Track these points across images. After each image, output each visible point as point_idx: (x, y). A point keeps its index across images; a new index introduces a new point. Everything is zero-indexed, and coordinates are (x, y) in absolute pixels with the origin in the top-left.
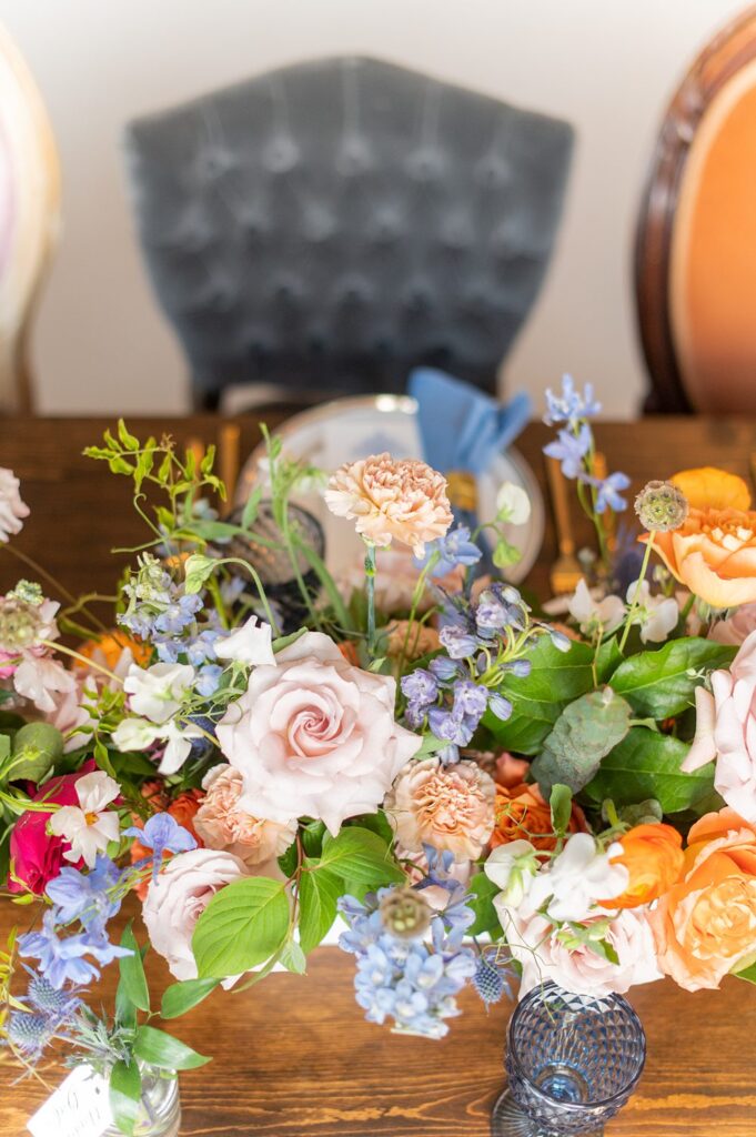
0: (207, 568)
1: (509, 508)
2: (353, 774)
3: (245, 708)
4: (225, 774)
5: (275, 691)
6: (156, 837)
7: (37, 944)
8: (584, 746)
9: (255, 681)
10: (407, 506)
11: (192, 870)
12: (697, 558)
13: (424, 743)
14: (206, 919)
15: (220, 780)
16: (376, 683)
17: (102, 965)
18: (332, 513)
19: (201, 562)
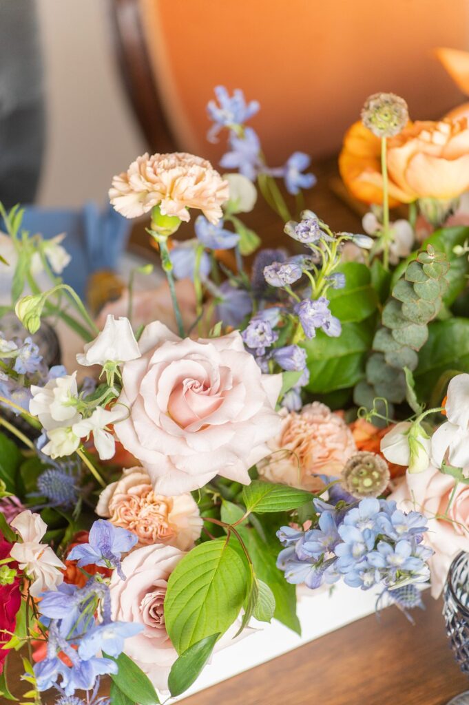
0: (40, 302)
1: (235, 199)
2: (246, 418)
3: (128, 404)
4: (118, 490)
5: (152, 373)
6: (102, 544)
7: (49, 666)
8: (419, 317)
9: (128, 377)
10: (193, 180)
11: (134, 575)
12: (419, 160)
13: (284, 380)
14: (170, 603)
15: (115, 498)
16: (227, 340)
17: (116, 658)
18: (125, 218)
19: (33, 300)
